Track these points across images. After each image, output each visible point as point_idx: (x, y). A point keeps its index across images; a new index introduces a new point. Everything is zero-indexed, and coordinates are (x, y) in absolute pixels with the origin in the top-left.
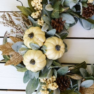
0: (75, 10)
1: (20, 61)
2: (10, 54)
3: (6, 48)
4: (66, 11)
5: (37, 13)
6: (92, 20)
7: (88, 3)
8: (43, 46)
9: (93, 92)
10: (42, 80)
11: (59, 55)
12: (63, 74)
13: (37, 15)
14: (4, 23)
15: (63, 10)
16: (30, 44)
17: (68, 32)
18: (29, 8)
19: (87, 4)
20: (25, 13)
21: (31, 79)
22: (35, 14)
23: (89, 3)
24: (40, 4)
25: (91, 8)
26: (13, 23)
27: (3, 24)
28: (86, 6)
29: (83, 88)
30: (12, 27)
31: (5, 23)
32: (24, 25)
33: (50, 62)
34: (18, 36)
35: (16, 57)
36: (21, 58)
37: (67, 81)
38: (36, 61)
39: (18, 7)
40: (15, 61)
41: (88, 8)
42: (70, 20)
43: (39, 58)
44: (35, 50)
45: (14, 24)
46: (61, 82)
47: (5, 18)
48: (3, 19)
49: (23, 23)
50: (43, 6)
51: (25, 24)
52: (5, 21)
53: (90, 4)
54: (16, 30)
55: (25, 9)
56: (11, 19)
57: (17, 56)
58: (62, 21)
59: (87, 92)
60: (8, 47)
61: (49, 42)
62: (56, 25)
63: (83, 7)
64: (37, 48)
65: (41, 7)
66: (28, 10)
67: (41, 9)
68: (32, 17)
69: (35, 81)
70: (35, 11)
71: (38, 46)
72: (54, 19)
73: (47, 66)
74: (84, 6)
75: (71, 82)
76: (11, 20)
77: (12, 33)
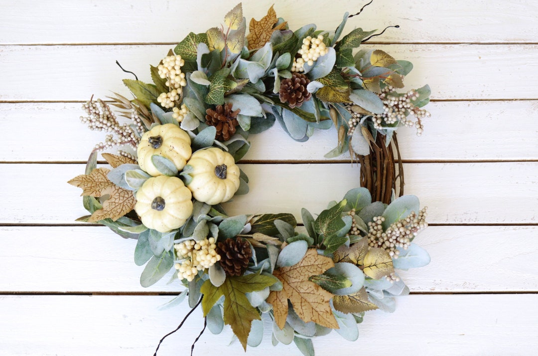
0: (262, 87)
1: (127, 210)
2: (103, 193)
3: (93, 181)
4: (241, 88)
5: (173, 95)
6: (307, 113)
7: (293, 69)
8: (186, 168)
9: (307, 273)
10: (182, 248)
11: (225, 190)
12: (234, 234)
13: (172, 99)
14: (91, 121)
15: (235, 86)
16: (152, 158)
17: (249, 143)
18: (153, 86)
19: (292, 72)
20: (143, 98)
21: (156, 256)
22: (167, 97)
23: (297, 70)
24: (178, 72)
25: (299, 80)
26: (112, 120)
27: (88, 122)
28: (288, 76)
29: (285, 270)
30: (110, 129)
31: (94, 120)
32: (139, 124)
33: (203, 209)
34: (125, 152)
35: (117, 201)
36: (131, 202)
37: (242, 246)
38: (166, 202)
39: (127, 83)
40: (115, 209)
41: (293, 80)
42: (251, 109)
43: (174, 192)
44: (166, 174)
45: (116, 123)
46: (228, 248)
47: (94, 108)
48: (90, 110)
49: (138, 120)
50: (185, 78)
51: (143, 124)
52: (92, 117)
53: (300, 72)
54: (120, 136)
55: (145, 88)
56: (109, 111)
57: (121, 198)
58: (232, 112)
59: (295, 276)
60: (99, 178)
61: (198, 158)
62: (216, 119)
63: (281, 78)
64: (170, 170)
65: (181, 80)
66: (151, 89)
67: (183, 84)
68: (159, 105)
69: (165, 258)
70: (167, 90)
71: (172, 165)
72: (213, 107)
73: (194, 218)
74: (284, 76)
75: (254, 252)
76: (107, 113)
77: (109, 143)
